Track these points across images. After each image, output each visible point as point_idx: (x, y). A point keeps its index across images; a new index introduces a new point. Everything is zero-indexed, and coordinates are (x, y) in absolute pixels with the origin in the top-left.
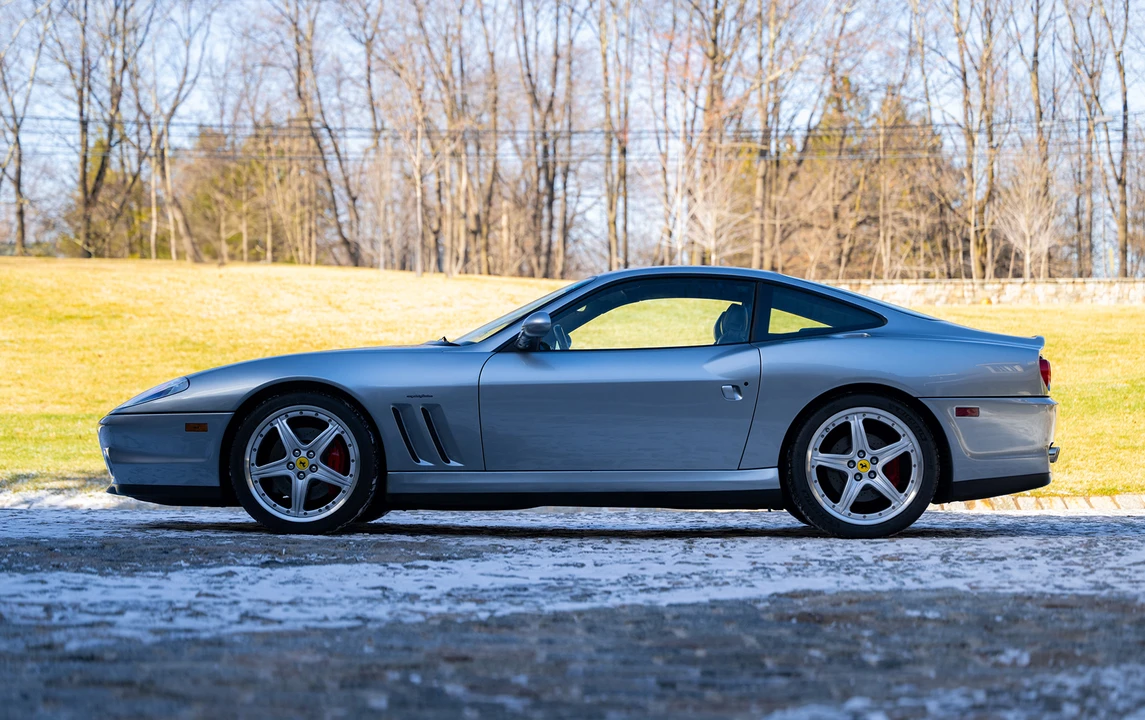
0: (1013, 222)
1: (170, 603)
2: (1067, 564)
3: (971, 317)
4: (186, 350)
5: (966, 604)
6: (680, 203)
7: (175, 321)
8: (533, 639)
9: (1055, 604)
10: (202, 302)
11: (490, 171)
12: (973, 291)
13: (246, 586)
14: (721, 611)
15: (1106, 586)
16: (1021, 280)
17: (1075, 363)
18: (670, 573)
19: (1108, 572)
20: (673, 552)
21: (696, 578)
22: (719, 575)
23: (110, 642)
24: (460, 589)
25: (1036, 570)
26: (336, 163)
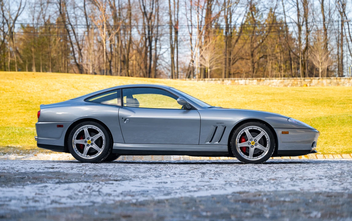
0: (315, 57)
1: (27, 197)
2: (334, 181)
3: (300, 91)
4: (23, 104)
5: (299, 195)
6: (197, 50)
7: (19, 93)
8: (152, 209)
9: (329, 195)
10: (28, 87)
11: (129, 39)
12: (301, 82)
13: (51, 191)
14: (215, 199)
15: (347, 189)
16: (318, 78)
17: (337, 107)
18: (197, 185)
19: (348, 184)
20: (198, 178)
21: (206, 187)
22: (214, 185)
23: (8, 212)
24: (125, 191)
25: (323, 183)
26: (74, 37)
